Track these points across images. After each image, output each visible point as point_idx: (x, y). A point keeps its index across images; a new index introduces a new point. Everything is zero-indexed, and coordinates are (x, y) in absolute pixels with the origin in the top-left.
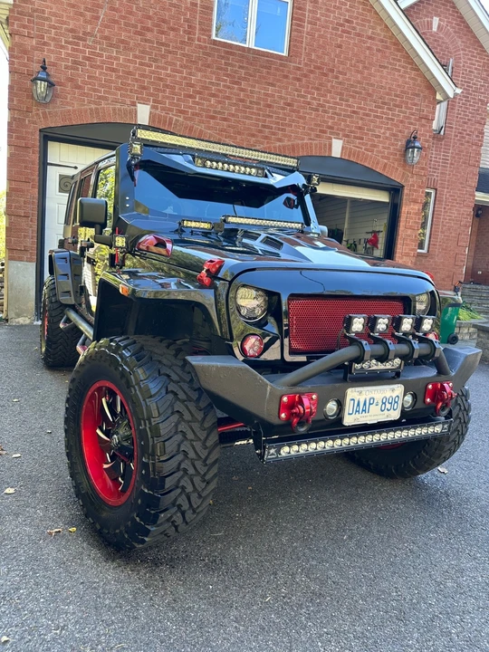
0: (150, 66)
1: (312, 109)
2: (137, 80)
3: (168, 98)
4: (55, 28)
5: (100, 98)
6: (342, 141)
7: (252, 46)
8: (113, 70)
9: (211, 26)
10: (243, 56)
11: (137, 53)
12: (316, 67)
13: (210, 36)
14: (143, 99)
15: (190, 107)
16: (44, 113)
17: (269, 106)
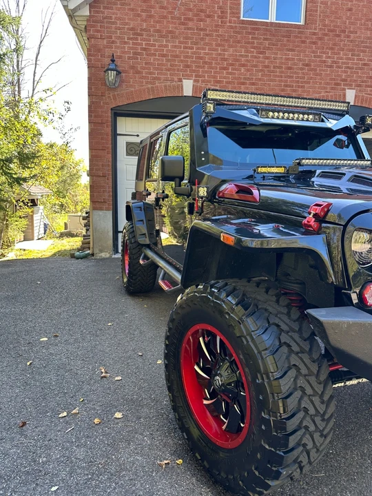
0: (192, 48)
1: (327, 66)
2: (182, 61)
3: (206, 72)
4: (120, 29)
5: (155, 78)
6: (354, 91)
7: (274, 20)
8: (164, 56)
9: (239, 9)
10: (267, 30)
11: (182, 40)
12: (329, 30)
13: (239, 17)
14: (187, 75)
15: (225, 78)
16: (114, 96)
17: (290, 68)
